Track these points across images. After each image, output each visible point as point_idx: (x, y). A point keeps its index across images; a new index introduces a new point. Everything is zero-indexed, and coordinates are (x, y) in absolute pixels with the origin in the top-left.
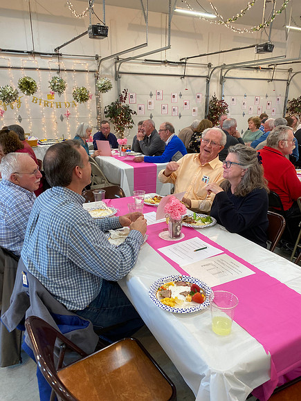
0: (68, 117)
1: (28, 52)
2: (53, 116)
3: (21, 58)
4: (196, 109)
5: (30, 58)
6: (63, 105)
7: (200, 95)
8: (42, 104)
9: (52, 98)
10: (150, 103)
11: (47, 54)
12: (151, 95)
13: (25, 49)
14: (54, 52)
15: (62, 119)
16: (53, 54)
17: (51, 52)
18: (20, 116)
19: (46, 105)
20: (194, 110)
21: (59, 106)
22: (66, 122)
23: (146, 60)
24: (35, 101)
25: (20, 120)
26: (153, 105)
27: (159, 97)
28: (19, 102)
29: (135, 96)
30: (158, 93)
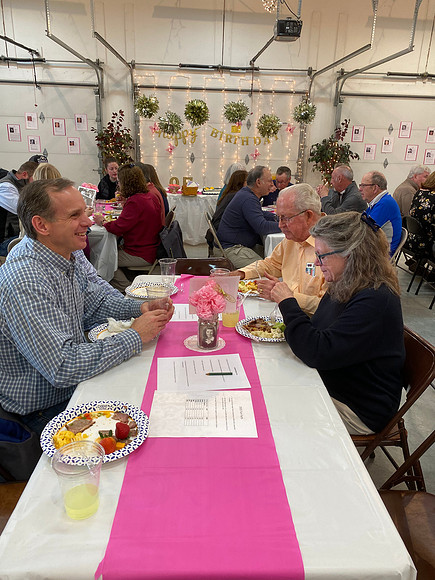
0: (255, 158)
1: (214, 67)
2: (235, 156)
3: (205, 76)
5: (216, 75)
6: (251, 141)
8: (223, 139)
10: (387, 143)
11: (238, 69)
12: (391, 129)
13: (211, 63)
14: (249, 66)
15: (247, 161)
17: (245, 66)
18: (193, 155)
21: (245, 142)
23: (390, 74)
24: (214, 134)
25: (192, 159)
26: (391, 145)
27: (403, 133)
28: (194, 135)
29: (362, 130)
30: (404, 127)
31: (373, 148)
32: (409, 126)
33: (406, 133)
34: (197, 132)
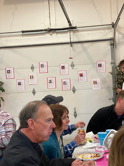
4: (98, 80)
7: (103, 63)
10: (32, 77)
12: (32, 68)
20: (95, 83)
23: (23, 32)
26: (35, 79)
27: (42, 70)
29: (12, 70)
30: (42, 66)
31: (22, 82)
32: (45, 64)
33: (44, 69)
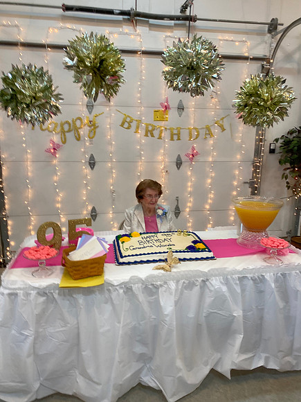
0: (191, 160)
1: (122, 13)
2: (160, 158)
5: (127, 29)
6: (185, 135)
8: (141, 132)
9: (163, 119)
13: (117, 7)
14: (179, 14)
15: (179, 164)
16: (178, 18)
17: (173, 13)
18: (92, 157)
19: (149, 132)
21: (175, 135)
22: (187, 171)
24: (126, 123)
25: (92, 164)
28: (93, 125)
34: (98, 121)
